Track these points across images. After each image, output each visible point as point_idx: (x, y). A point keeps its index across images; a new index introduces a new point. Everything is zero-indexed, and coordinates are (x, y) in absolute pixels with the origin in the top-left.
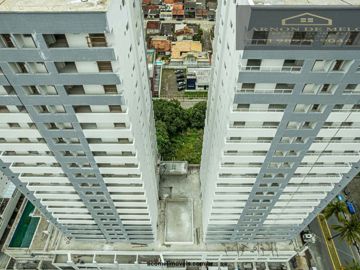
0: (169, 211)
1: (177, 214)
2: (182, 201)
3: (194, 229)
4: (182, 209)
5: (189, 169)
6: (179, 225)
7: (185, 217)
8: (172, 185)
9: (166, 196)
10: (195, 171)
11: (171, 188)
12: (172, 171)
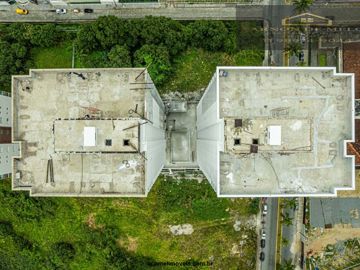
0: (174, 139)
1: (179, 141)
2: (182, 132)
3: (190, 153)
4: (183, 137)
6: (180, 149)
7: (185, 143)
8: (175, 118)
9: (171, 127)
10: (193, 106)
11: (174, 121)
12: (175, 110)
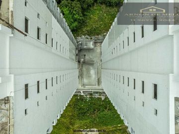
0: (84, 69)
1: (88, 71)
2: (91, 63)
3: (97, 79)
5: (95, 43)
6: (89, 76)
8: (85, 53)
9: (82, 60)
10: (99, 44)
11: (85, 55)
12: (85, 47)
